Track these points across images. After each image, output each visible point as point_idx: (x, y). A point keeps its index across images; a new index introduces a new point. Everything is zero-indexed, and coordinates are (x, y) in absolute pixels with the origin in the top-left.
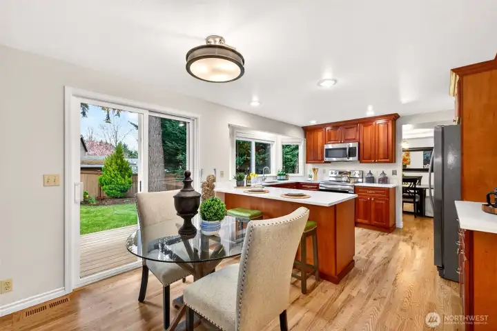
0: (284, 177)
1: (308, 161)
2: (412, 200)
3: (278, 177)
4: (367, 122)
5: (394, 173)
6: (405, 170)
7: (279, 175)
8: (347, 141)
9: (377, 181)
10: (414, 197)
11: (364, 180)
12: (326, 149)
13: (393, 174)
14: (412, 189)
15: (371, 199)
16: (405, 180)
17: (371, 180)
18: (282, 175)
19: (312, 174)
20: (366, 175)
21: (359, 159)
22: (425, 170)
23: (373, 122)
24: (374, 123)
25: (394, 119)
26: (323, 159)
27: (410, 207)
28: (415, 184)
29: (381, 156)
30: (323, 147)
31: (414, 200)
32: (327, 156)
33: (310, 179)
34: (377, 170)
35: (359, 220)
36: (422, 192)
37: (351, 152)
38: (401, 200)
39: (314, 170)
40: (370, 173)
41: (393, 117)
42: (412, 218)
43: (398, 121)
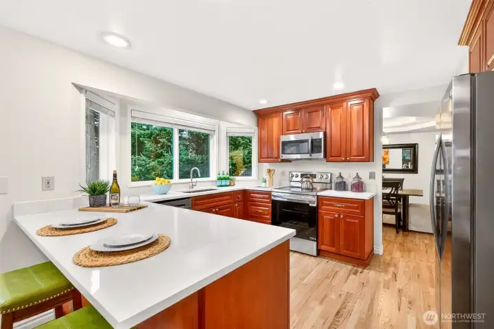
0: (228, 182)
1: (261, 159)
2: (393, 210)
3: (219, 183)
4: (335, 102)
5: (372, 176)
6: (385, 170)
7: (220, 179)
8: (310, 129)
9: (350, 187)
10: (395, 207)
11: (333, 186)
12: (283, 142)
13: (370, 178)
14: (394, 195)
15: (339, 215)
16: (386, 184)
17: (342, 186)
18: (225, 179)
19: (266, 177)
20: (335, 180)
21: (325, 156)
23: (343, 101)
24: (345, 104)
25: (371, 96)
26: (278, 157)
28: (397, 189)
29: (354, 153)
30: (278, 139)
31: (396, 210)
32: (283, 153)
33: (263, 185)
34: (349, 172)
35: (323, 247)
37: (315, 146)
38: (381, 210)
39: (269, 171)
40: (341, 176)
41: (370, 94)
43: (377, 102)
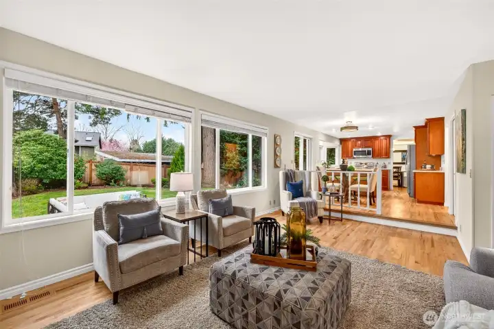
4: (376, 138)
8: (366, 147)
12: (354, 151)
16: (394, 168)
21: (372, 157)
22: (404, 163)
24: (380, 138)
26: (352, 156)
27: (396, 182)
29: (384, 155)
30: (352, 150)
31: (398, 178)
32: (355, 155)
34: (381, 162)
36: (402, 174)
37: (369, 153)
38: (393, 178)
41: (389, 136)
42: (397, 188)
43: (391, 138)
